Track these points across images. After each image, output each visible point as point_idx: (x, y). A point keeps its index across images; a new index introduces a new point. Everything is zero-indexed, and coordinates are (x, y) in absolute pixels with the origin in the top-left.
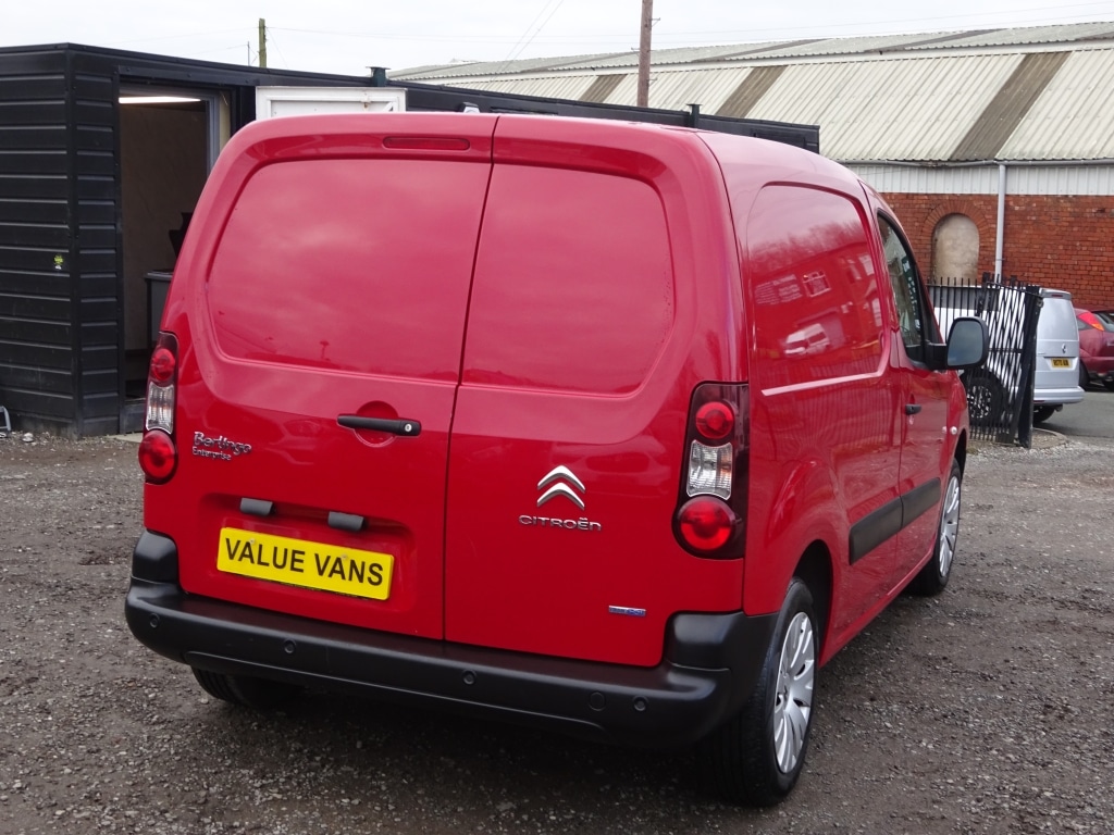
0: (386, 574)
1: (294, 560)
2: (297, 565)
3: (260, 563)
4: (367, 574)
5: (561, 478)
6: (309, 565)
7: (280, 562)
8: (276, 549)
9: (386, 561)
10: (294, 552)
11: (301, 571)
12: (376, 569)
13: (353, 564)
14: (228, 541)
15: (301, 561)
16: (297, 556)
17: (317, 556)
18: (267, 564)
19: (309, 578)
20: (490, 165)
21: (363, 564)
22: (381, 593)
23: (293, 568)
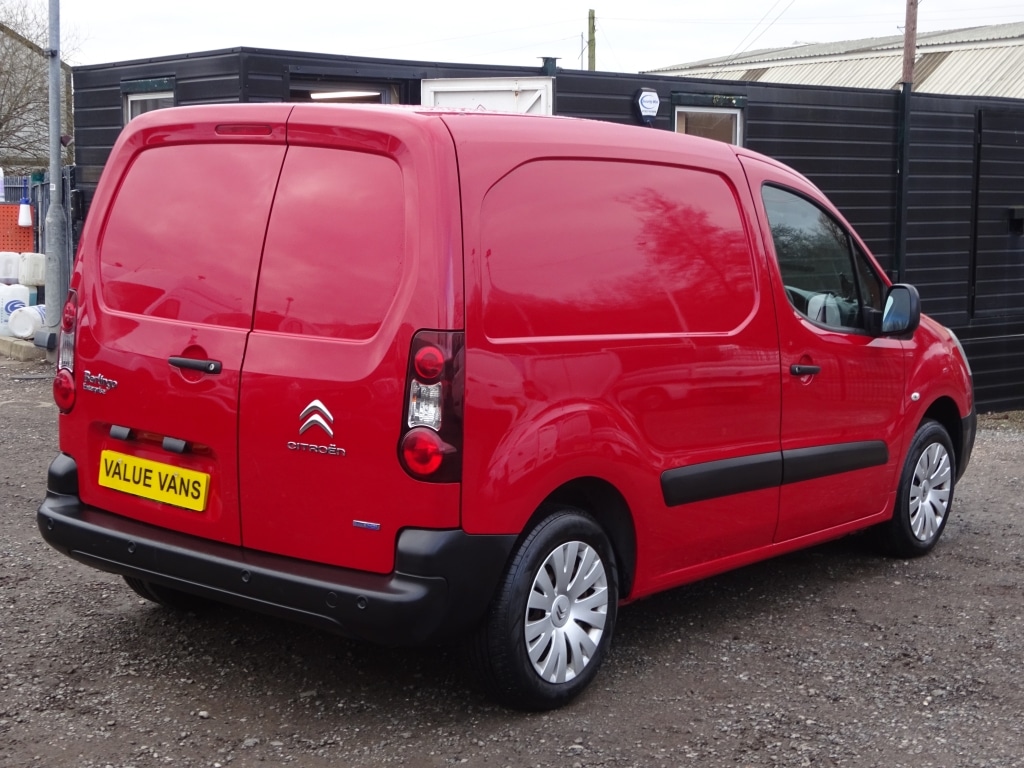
0: (203, 489)
1: (146, 477)
2: (148, 481)
3: (125, 479)
4: (191, 490)
5: (316, 410)
6: (155, 482)
7: (137, 479)
8: (135, 468)
9: (203, 478)
10: (147, 470)
11: (149, 486)
12: (196, 485)
13: (182, 481)
14: (106, 460)
15: (150, 478)
16: (148, 474)
17: (160, 474)
18: (128, 480)
19: (154, 493)
20: (285, 147)
21: (189, 481)
22: (198, 505)
23: (145, 485)
